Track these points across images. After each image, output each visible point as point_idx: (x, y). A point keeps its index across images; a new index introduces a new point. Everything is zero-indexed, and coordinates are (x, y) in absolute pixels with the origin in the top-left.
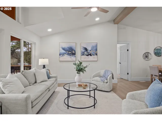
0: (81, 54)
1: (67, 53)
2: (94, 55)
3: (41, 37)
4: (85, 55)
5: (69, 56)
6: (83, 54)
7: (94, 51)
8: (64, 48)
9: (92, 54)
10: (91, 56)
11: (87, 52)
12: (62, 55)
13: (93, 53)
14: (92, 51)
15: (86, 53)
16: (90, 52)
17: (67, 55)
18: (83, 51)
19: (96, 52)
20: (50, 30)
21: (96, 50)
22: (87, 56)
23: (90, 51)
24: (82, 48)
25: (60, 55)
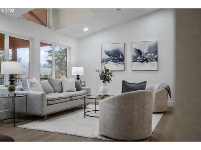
0: (132, 59)
1: (112, 59)
2: (152, 61)
3: (79, 39)
4: (138, 61)
5: (115, 63)
6: (135, 60)
7: (152, 55)
8: (109, 51)
9: (149, 60)
10: (147, 61)
11: (141, 57)
12: (105, 62)
13: (151, 58)
14: (148, 54)
15: (139, 58)
16: (146, 56)
17: (112, 61)
18: (135, 54)
19: (156, 56)
20: (86, 29)
21: (156, 52)
22: (140, 63)
23: (146, 54)
24: (133, 50)
25: (102, 62)
